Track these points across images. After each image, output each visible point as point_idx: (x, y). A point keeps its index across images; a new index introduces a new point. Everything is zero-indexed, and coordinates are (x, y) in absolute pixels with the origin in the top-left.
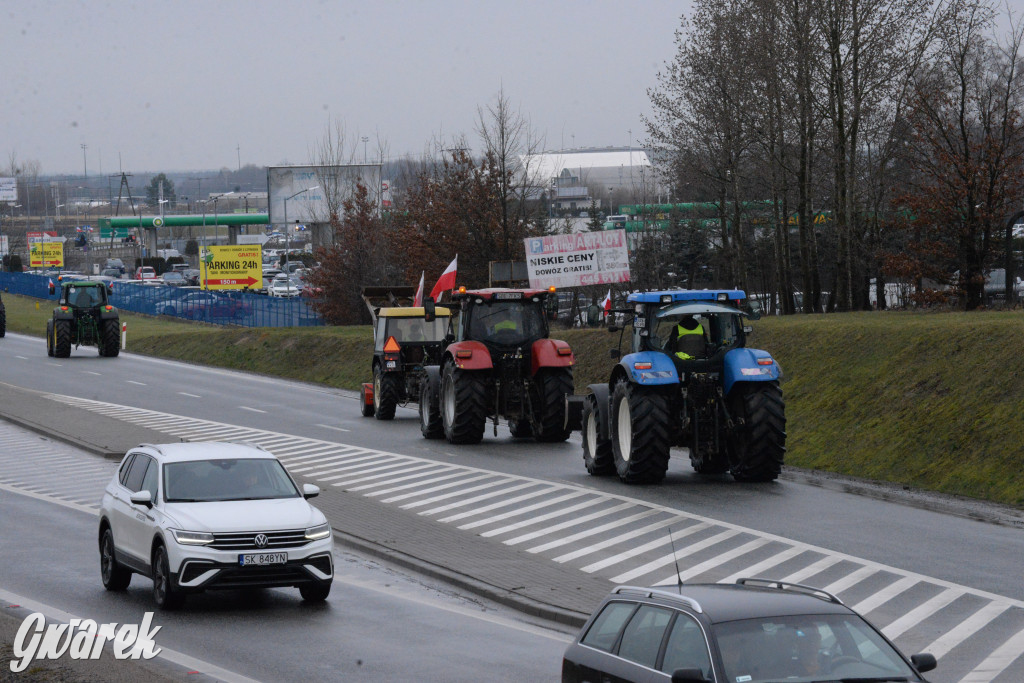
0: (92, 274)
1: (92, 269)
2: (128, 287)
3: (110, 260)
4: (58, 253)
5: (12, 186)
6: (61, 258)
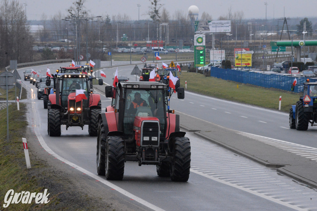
0: (266, 70)
1: (266, 68)
2: (284, 77)
3: (275, 64)
4: (249, 59)
5: (228, 25)
6: (250, 62)
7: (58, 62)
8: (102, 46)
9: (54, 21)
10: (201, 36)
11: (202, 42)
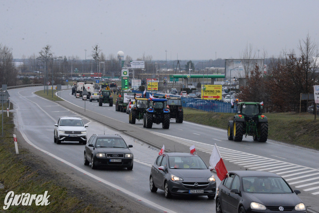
0: (167, 93)
1: (167, 91)
3: (172, 89)
4: (156, 86)
5: (143, 63)
6: (157, 87)
7: (33, 86)
8: (62, 76)
9: (30, 60)
10: (126, 70)
11: (127, 74)
